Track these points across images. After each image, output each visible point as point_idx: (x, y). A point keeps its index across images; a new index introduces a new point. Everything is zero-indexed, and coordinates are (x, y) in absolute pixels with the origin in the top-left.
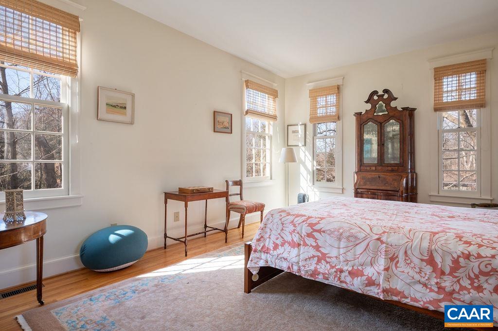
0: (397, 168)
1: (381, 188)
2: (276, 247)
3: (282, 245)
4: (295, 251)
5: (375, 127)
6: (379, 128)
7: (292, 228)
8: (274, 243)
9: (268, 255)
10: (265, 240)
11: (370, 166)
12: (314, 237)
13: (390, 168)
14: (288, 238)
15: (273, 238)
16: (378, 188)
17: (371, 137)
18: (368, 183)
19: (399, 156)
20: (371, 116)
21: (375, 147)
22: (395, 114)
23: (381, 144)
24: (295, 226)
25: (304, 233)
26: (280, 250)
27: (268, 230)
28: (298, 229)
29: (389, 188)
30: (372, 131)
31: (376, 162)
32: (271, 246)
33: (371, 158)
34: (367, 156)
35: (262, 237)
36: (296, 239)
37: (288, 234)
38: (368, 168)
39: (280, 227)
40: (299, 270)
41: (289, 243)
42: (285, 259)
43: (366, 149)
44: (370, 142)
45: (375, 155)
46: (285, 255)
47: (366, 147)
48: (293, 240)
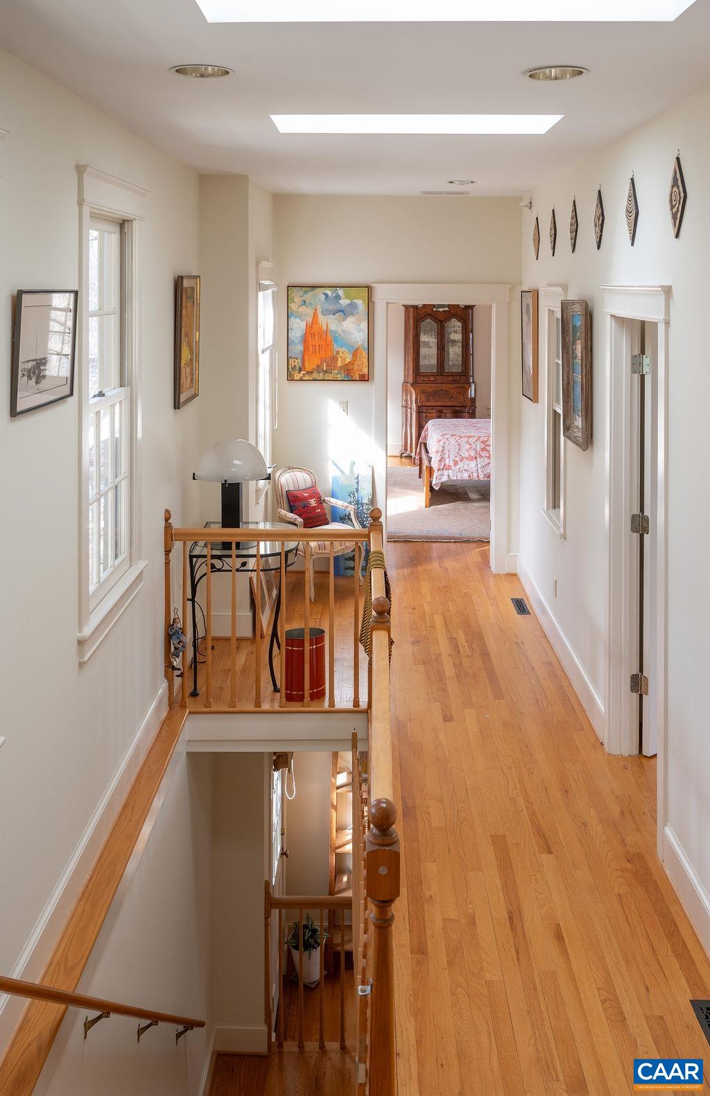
0: (458, 377)
1: (447, 404)
2: (456, 463)
3: (461, 461)
4: (473, 464)
5: (434, 325)
6: (439, 328)
7: (468, 446)
8: (454, 460)
9: (450, 471)
10: (445, 460)
11: (428, 375)
12: (486, 450)
13: (451, 378)
14: (466, 455)
15: (452, 457)
16: (444, 404)
17: (429, 340)
18: (431, 398)
19: (461, 363)
20: (430, 312)
21: (434, 351)
22: (457, 312)
23: (442, 348)
24: (470, 444)
25: (478, 449)
26: (460, 465)
27: (446, 452)
28: (474, 446)
29: (456, 404)
30: (431, 331)
31: (435, 371)
32: (452, 464)
33: (429, 366)
34: (424, 363)
35: (442, 458)
36: (473, 454)
37: (465, 451)
38: (426, 379)
39: (457, 447)
40: (478, 476)
41: (467, 459)
42: (465, 470)
43: (423, 354)
44: (427, 344)
45: (434, 361)
46: (466, 467)
47: (423, 351)
48: (470, 456)
